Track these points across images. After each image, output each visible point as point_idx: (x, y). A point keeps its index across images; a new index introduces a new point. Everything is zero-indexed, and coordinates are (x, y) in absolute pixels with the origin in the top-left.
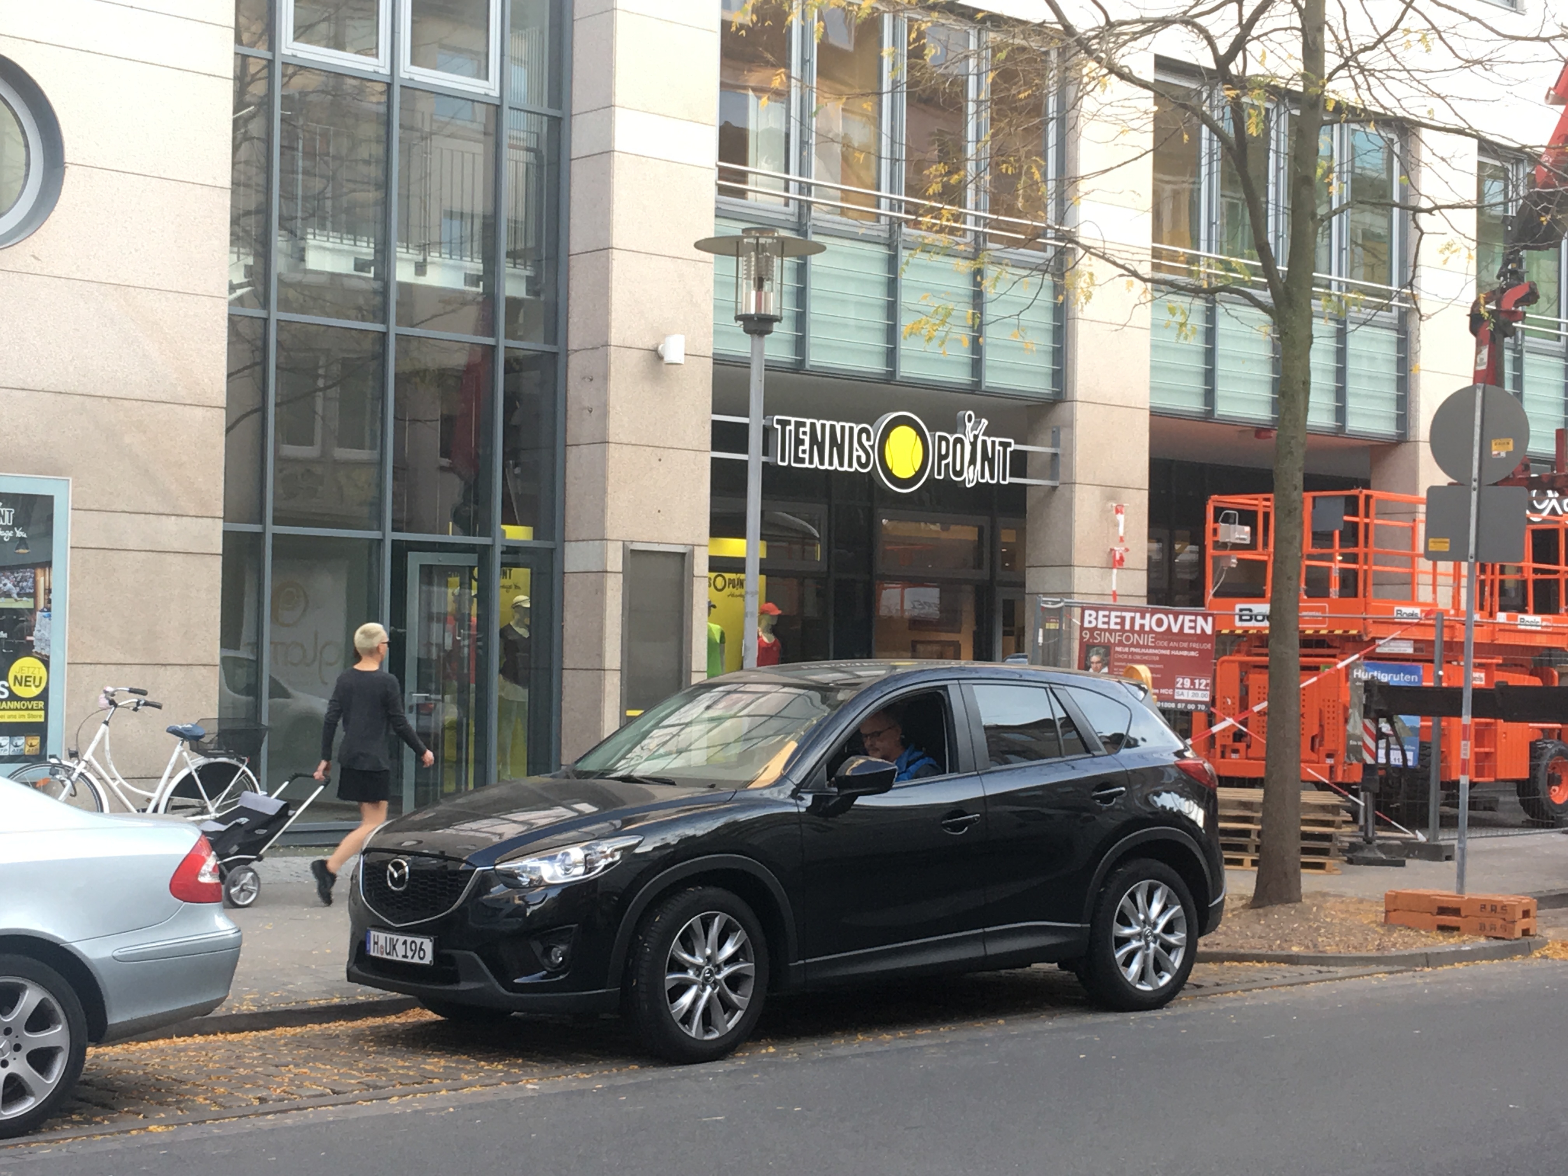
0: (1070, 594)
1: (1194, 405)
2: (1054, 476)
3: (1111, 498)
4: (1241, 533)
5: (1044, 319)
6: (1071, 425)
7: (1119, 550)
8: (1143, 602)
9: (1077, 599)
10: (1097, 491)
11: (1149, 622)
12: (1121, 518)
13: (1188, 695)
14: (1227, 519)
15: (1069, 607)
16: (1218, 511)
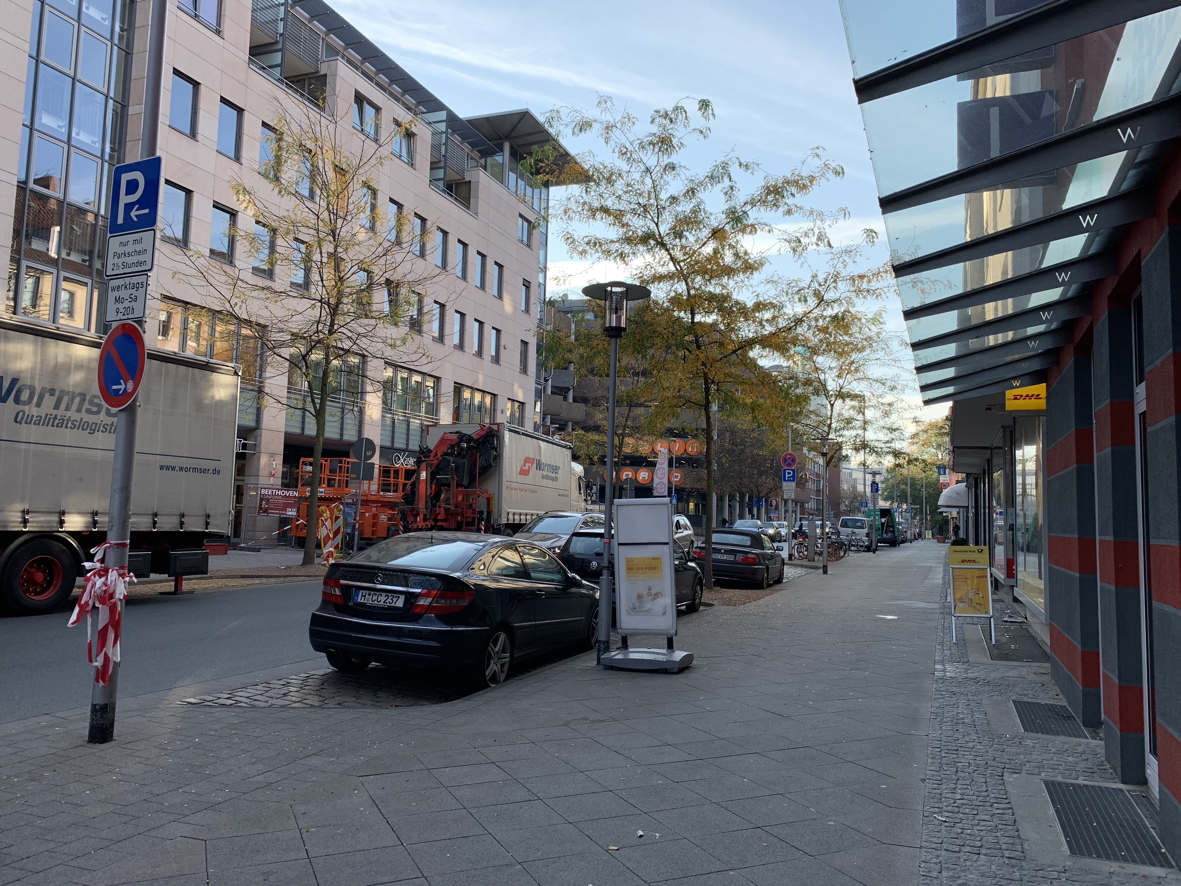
0: (258, 484)
1: (298, 431)
2: (255, 450)
3: (272, 457)
4: (309, 468)
5: (253, 410)
6: (261, 436)
7: (273, 472)
8: (280, 487)
9: (259, 486)
10: (268, 455)
11: (280, 493)
12: (274, 463)
13: (290, 513)
14: (306, 464)
15: (257, 488)
16: (303, 462)
